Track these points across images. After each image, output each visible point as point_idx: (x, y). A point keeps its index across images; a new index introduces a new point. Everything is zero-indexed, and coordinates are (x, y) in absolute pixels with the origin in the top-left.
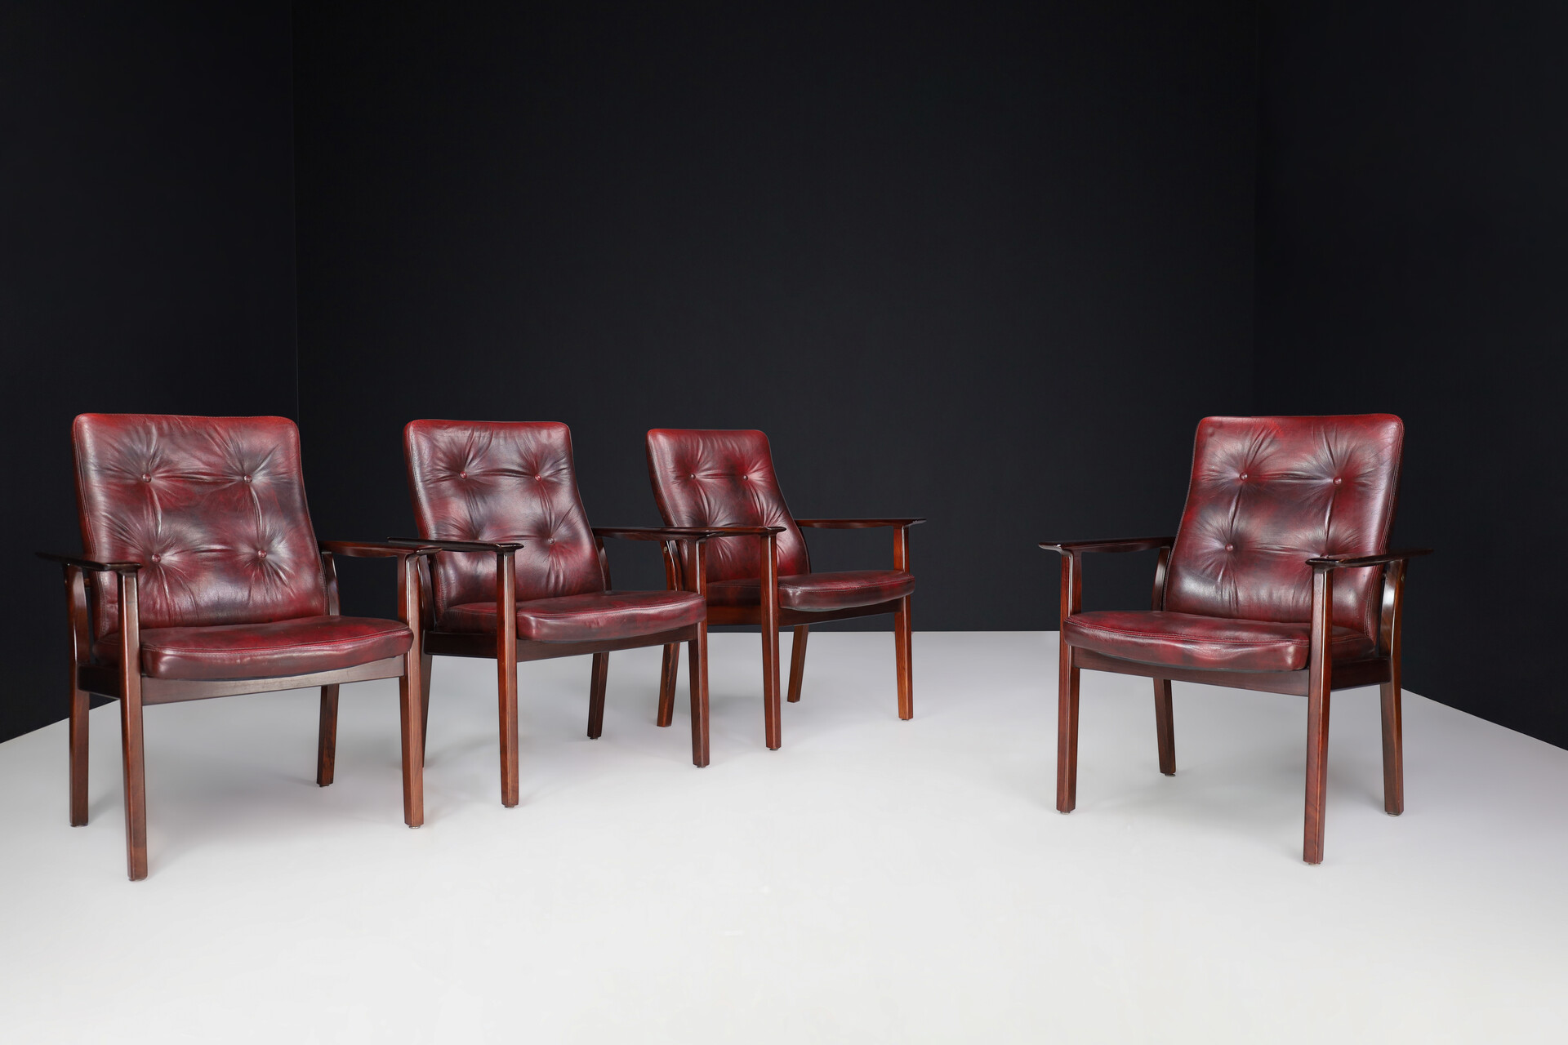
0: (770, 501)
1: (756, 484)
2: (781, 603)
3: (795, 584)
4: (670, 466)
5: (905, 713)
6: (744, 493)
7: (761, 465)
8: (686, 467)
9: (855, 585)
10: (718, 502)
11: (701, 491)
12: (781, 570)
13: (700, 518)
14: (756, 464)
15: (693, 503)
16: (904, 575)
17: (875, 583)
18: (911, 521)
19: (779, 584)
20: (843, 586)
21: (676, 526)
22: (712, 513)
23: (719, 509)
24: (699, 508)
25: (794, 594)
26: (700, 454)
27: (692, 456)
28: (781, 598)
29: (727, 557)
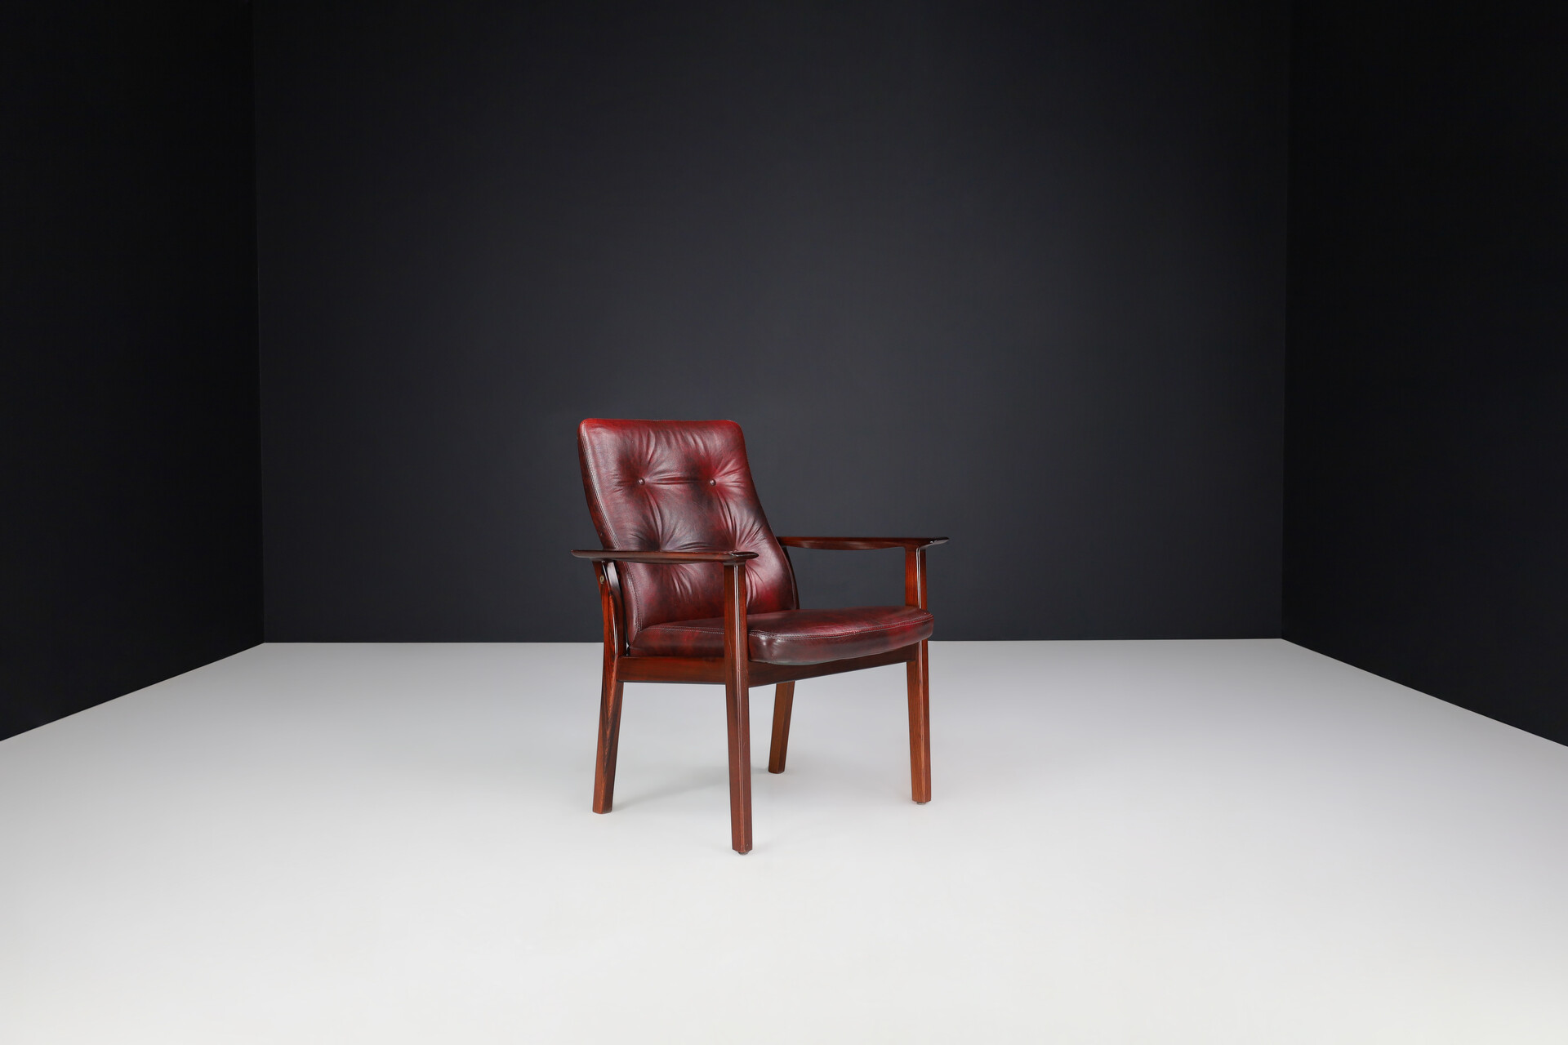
0: (745, 512)
1: (729, 493)
2: (752, 654)
3: (773, 628)
4: (613, 467)
5: (921, 793)
6: (710, 503)
7: (733, 465)
8: (632, 470)
9: (854, 630)
10: (675, 516)
11: (652, 502)
12: (752, 608)
13: (651, 540)
14: (726, 465)
15: (640, 518)
16: (920, 612)
17: (881, 626)
18: (927, 541)
19: (750, 628)
20: (837, 631)
21: (617, 548)
22: (665, 531)
23: (677, 523)
24: (648, 523)
25: (770, 642)
26: (651, 452)
27: (640, 454)
28: (752, 648)
29: (685, 588)
